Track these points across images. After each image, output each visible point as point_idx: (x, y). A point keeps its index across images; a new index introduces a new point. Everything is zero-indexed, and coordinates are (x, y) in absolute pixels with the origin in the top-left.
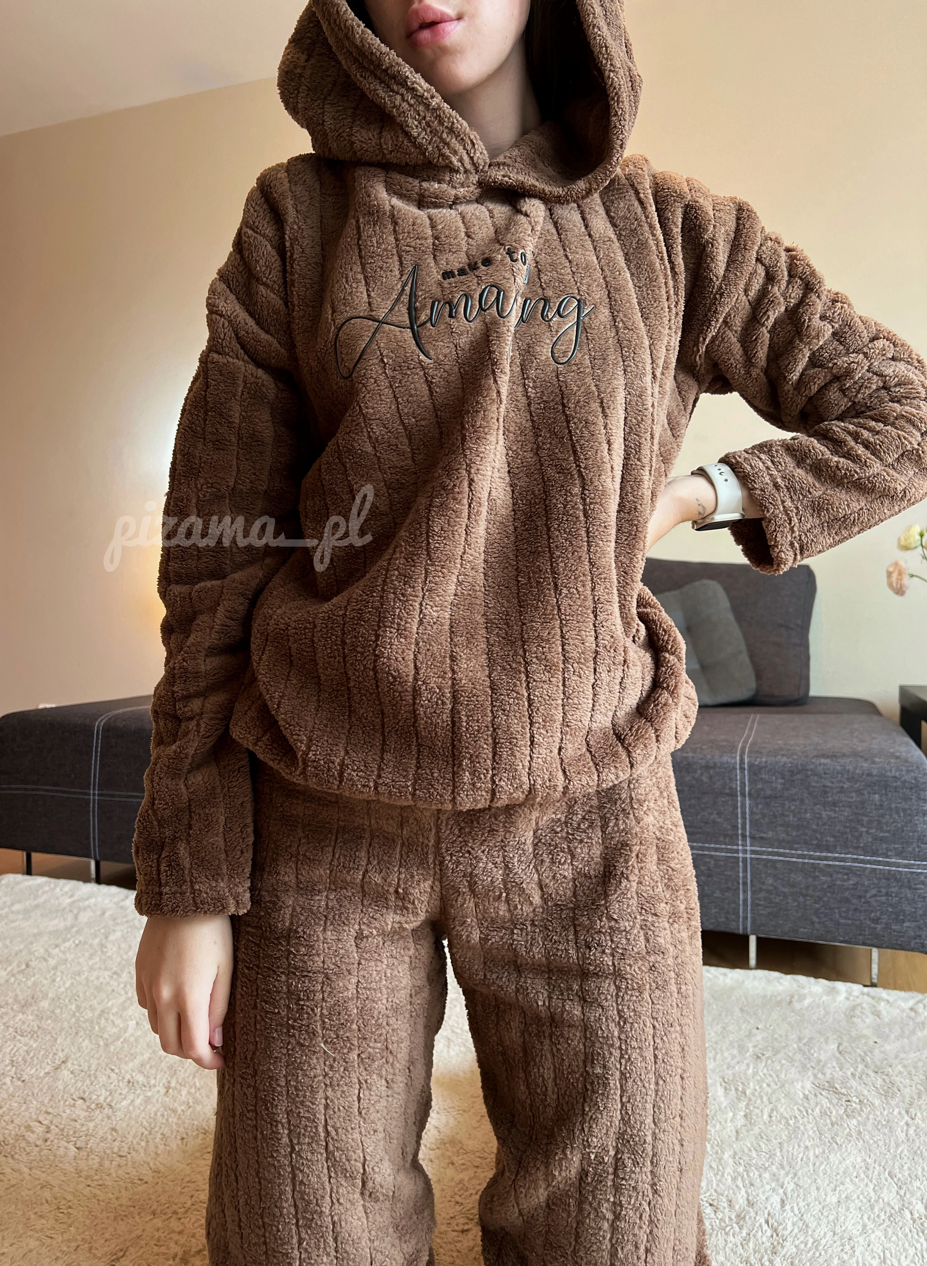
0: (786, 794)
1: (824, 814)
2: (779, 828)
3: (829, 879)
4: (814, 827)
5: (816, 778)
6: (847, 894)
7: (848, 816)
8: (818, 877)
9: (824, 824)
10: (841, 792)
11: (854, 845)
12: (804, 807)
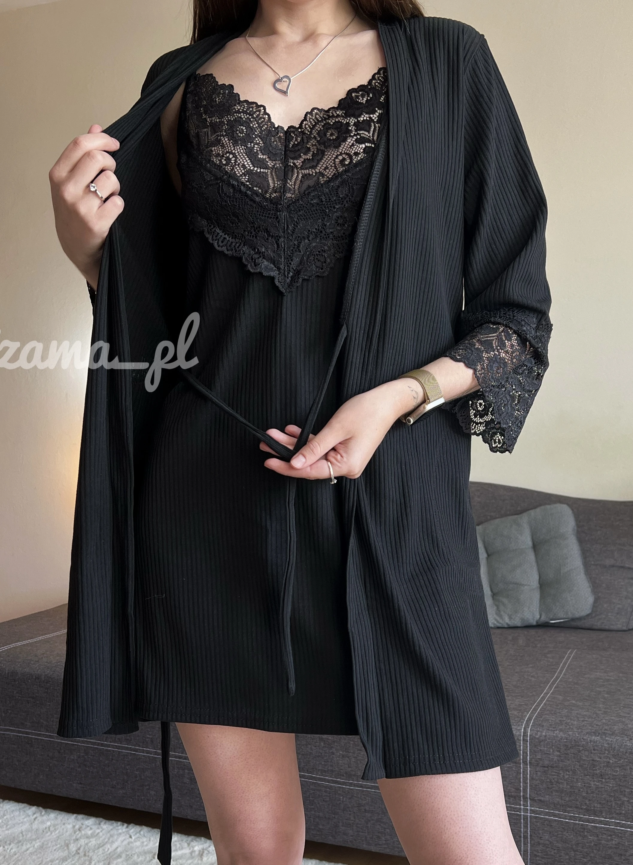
0: (561, 764)
1: (592, 783)
2: (554, 793)
3: (596, 838)
4: (584, 794)
5: (586, 752)
6: (609, 852)
7: (613, 787)
8: (585, 836)
9: (593, 792)
10: (607, 766)
11: (617, 812)
12: (576, 777)
